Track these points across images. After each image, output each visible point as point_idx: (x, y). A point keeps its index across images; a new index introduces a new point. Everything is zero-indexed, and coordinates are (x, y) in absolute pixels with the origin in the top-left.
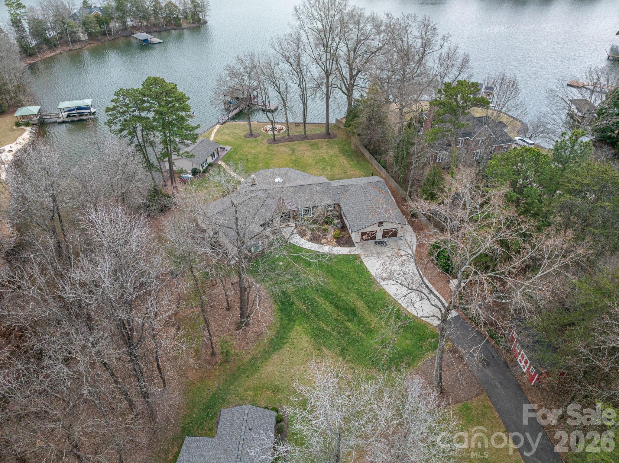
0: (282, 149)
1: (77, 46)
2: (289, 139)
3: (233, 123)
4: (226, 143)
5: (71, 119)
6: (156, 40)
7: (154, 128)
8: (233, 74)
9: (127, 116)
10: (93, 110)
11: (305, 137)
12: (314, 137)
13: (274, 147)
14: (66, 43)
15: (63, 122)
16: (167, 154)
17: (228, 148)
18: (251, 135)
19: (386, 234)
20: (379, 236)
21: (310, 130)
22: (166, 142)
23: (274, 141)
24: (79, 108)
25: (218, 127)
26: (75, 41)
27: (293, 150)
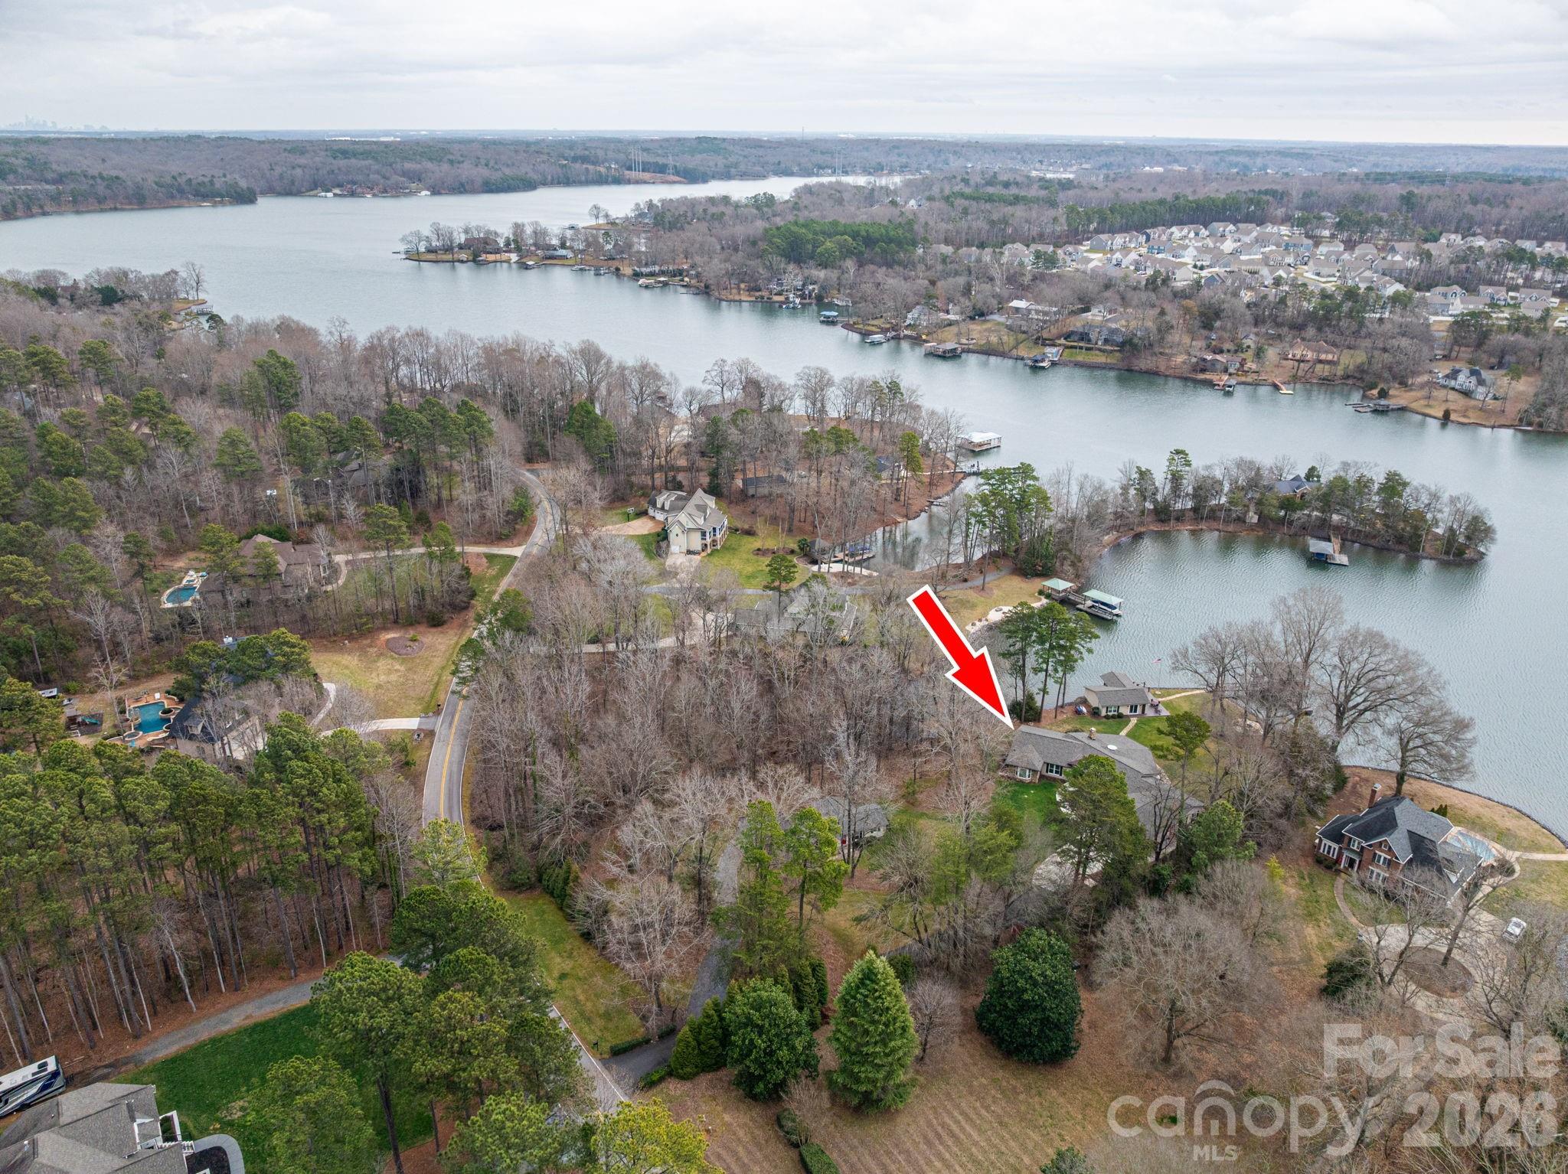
5: (1090, 610)
6: (1340, 559)
10: (1117, 612)
24: (1103, 604)
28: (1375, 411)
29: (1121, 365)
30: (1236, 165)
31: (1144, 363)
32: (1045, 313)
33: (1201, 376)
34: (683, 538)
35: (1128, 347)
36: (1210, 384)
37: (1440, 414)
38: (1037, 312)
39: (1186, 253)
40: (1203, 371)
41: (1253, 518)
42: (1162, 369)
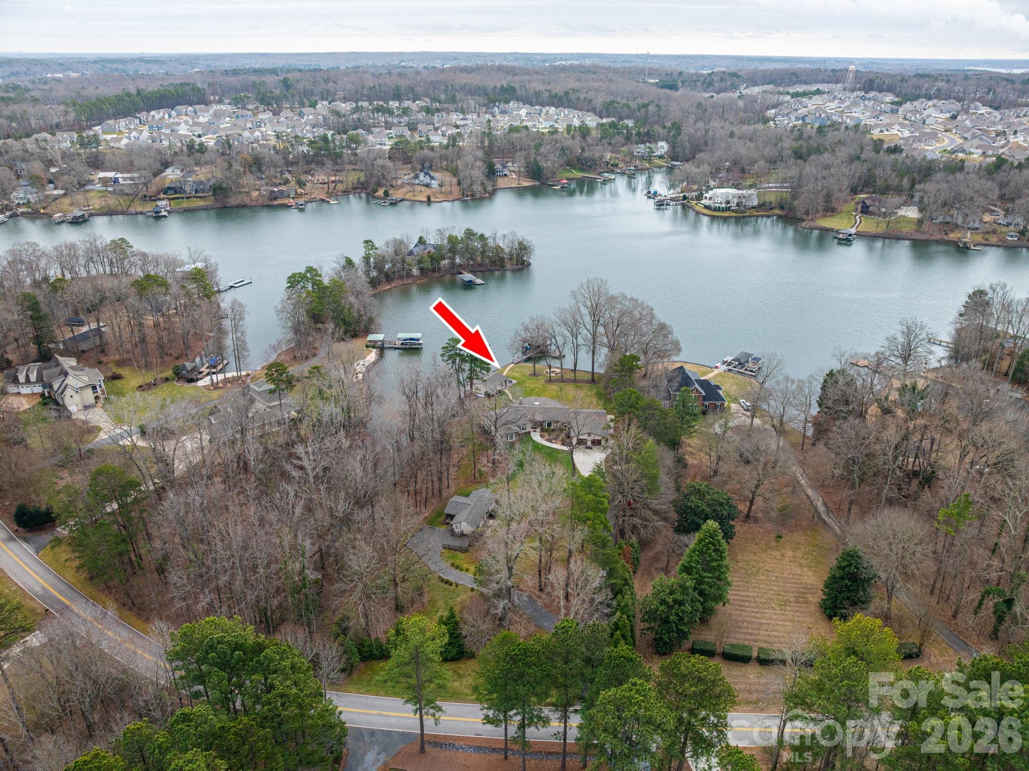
0: (553, 387)
1: (410, 281)
2: (562, 380)
3: (525, 364)
4: (514, 378)
5: (403, 346)
6: (479, 281)
7: (466, 361)
8: (526, 329)
9: (452, 353)
10: (421, 342)
11: (575, 381)
12: (582, 381)
13: (548, 385)
14: (401, 277)
15: (398, 348)
16: (471, 378)
17: (514, 382)
18: (535, 374)
19: (593, 442)
20: (589, 443)
21: (579, 376)
22: (471, 370)
23: (550, 380)
24: (411, 339)
25: (511, 366)
26: (409, 275)
27: (561, 389)
28: (391, 204)
29: (218, 205)
30: (117, 70)
31: (233, 201)
32: (132, 179)
33: (276, 203)
34: (77, 398)
35: (219, 192)
36: (287, 207)
37: (425, 199)
38: (125, 179)
39: (180, 127)
40: (275, 199)
41: (415, 271)
42: (248, 202)
